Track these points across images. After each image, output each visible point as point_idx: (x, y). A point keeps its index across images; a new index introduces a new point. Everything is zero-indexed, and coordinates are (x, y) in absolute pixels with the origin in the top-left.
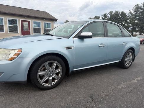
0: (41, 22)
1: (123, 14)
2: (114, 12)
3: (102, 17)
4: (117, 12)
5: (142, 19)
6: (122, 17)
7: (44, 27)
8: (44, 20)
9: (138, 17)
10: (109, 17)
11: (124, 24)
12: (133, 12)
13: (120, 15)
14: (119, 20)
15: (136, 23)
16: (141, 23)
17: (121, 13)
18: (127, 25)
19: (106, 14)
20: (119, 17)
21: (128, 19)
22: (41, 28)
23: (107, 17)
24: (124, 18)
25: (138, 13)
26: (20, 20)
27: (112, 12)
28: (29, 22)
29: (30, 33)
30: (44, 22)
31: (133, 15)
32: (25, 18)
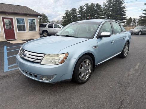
0: (25, 18)
1: (98, 6)
2: (89, 4)
3: (79, 10)
4: (92, 4)
5: (115, 10)
6: (97, 9)
7: (28, 24)
8: (28, 16)
9: (112, 9)
10: (86, 9)
11: (100, 16)
12: (107, 4)
13: (95, 7)
14: (95, 12)
15: (110, 14)
16: (114, 14)
17: (96, 5)
18: (102, 16)
19: (82, 6)
20: (94, 9)
21: (103, 10)
22: (25, 24)
23: (83, 9)
24: (99, 10)
25: (111, 4)
26: (1, 17)
27: (88, 4)
28: (11, 19)
29: (14, 31)
30: (28, 18)
31: (107, 7)
32: (7, 15)
